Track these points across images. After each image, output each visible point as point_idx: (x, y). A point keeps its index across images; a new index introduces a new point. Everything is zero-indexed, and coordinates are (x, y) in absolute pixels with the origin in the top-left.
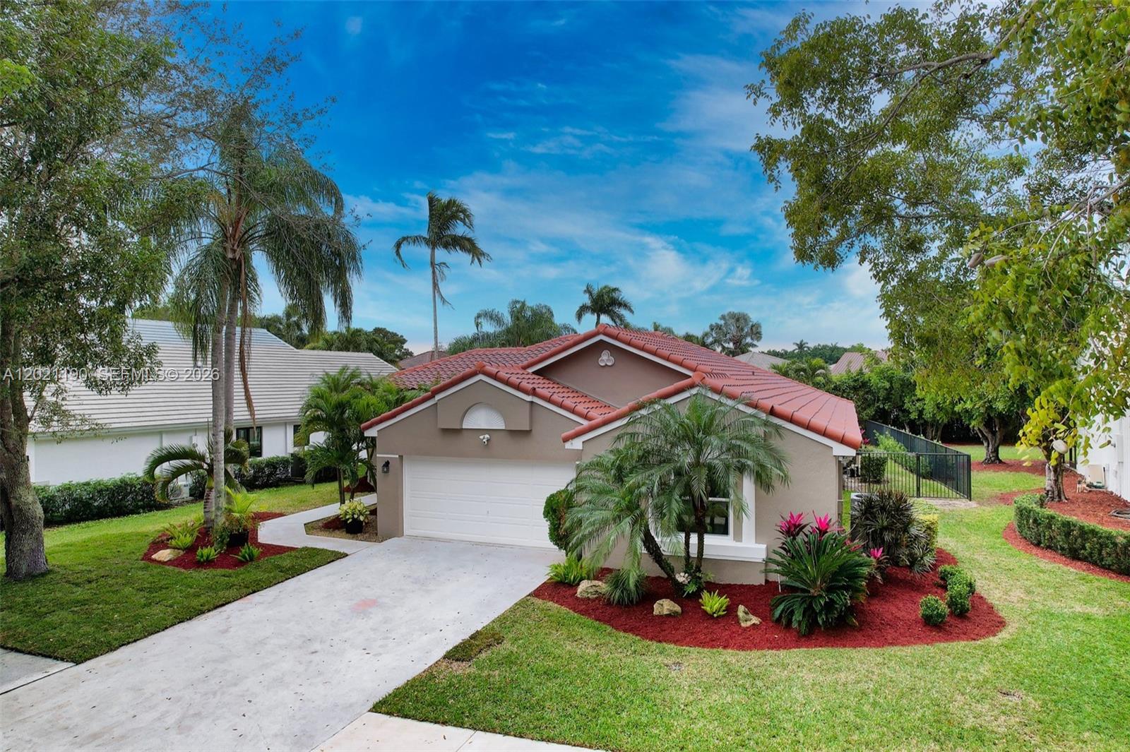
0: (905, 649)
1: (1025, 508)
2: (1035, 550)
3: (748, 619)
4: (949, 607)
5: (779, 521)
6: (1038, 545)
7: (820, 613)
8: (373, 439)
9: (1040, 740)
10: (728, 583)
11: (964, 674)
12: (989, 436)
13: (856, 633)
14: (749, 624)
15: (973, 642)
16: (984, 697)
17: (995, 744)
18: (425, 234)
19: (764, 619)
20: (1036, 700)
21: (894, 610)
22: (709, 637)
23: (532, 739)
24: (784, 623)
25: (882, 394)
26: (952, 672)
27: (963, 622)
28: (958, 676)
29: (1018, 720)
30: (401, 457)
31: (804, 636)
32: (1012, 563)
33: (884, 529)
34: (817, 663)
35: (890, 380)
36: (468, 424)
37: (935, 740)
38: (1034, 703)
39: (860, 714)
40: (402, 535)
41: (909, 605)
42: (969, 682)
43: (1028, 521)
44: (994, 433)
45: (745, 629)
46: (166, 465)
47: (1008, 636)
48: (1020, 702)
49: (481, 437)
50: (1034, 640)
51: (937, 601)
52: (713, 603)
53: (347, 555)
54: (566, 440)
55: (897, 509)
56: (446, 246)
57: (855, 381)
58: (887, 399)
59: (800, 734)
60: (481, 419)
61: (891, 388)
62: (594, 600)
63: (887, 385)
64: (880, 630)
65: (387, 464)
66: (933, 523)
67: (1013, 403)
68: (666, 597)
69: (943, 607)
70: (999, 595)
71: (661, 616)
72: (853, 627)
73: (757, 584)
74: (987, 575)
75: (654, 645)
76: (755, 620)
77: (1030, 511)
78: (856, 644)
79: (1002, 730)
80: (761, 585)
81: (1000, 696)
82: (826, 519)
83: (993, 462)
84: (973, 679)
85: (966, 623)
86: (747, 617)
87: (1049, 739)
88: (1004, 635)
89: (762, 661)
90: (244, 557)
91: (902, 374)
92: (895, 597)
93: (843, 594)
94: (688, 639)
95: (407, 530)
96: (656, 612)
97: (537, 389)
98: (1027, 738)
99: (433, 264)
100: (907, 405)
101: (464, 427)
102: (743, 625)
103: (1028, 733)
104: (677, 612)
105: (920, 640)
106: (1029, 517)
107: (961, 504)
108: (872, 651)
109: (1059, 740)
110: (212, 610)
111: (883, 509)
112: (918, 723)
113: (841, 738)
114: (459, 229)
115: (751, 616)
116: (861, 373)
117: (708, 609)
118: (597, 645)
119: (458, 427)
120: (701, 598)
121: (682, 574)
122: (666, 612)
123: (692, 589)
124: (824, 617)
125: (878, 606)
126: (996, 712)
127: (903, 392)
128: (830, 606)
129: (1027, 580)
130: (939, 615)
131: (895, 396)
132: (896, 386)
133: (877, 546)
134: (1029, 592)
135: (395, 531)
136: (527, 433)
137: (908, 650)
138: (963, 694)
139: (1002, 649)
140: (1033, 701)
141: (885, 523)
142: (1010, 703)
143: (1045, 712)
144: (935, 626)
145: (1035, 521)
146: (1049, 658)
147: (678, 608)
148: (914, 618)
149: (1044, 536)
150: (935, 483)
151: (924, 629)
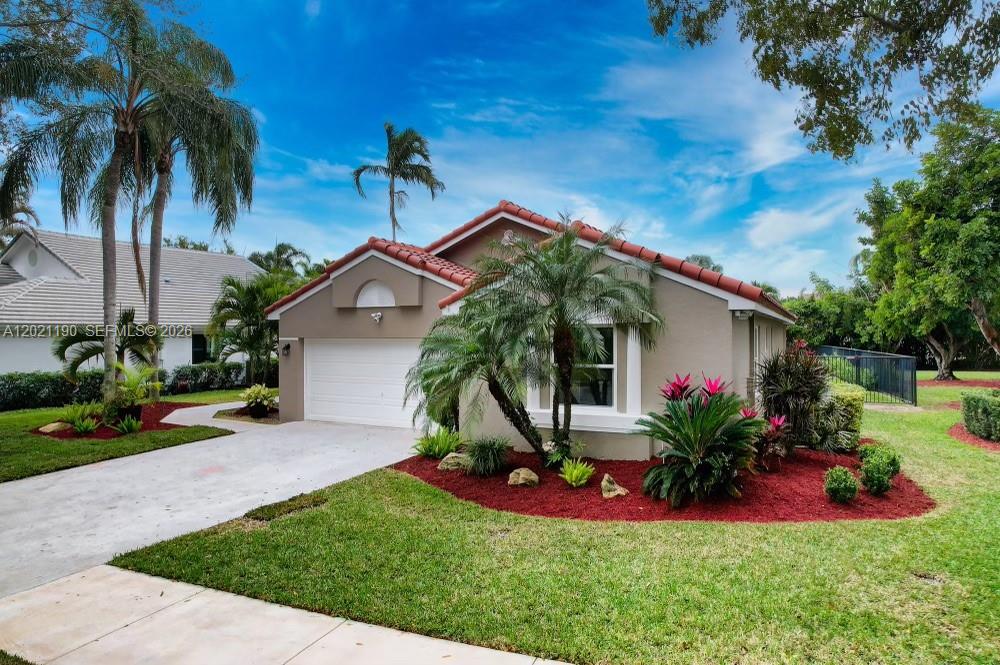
0: (797, 524)
1: (973, 399)
2: (984, 443)
3: (611, 489)
4: (864, 484)
5: (665, 386)
6: (988, 438)
7: (692, 478)
8: (276, 322)
9: (962, 633)
10: (610, 458)
11: (867, 552)
12: (942, 351)
13: (740, 508)
14: (612, 494)
15: (890, 521)
16: (891, 578)
17: (893, 635)
18: (385, 164)
19: (632, 491)
20: (963, 584)
21: (794, 485)
22: (560, 507)
23: (266, 600)
24: (652, 495)
25: (833, 319)
26: (852, 549)
27: (880, 501)
28: (860, 553)
29: (933, 606)
30: (302, 340)
31: (675, 508)
32: (956, 452)
33: (787, 393)
34: (679, 535)
35: (841, 305)
36: (363, 302)
37: (805, 626)
38: (960, 588)
39: (710, 592)
40: (302, 419)
41: (816, 483)
42: (872, 560)
43: (976, 412)
44: (947, 349)
45: (606, 500)
46: (76, 346)
47: (936, 516)
48: (939, 585)
49: (373, 315)
50: (970, 522)
51: (846, 473)
52: (574, 472)
53: (234, 433)
54: (442, 306)
55: (806, 372)
56: (405, 176)
57: (806, 307)
58: (838, 325)
59: (616, 612)
60: (375, 298)
61: (842, 313)
62: (452, 472)
63: (838, 310)
64: (771, 505)
65: (288, 347)
66: (855, 400)
67: (963, 293)
68: (524, 466)
69: (855, 480)
70: (932, 479)
71: (514, 486)
72: (737, 501)
73: (641, 459)
74: (921, 461)
75: (490, 512)
76: (621, 491)
77: (979, 400)
78: (735, 517)
79: (910, 618)
80: (646, 461)
81: (913, 578)
82: (716, 382)
83: (945, 379)
84: (879, 557)
85: (885, 502)
86: (612, 486)
87: (976, 632)
88: (932, 515)
89: (609, 532)
90: (123, 429)
91: (853, 299)
92: (801, 474)
93: (720, 456)
94: (534, 509)
95: (308, 415)
96: (511, 482)
97: (428, 262)
98: (944, 629)
99: (392, 193)
100: (858, 329)
101: (358, 306)
102: (606, 495)
103: (946, 623)
104: (533, 482)
105: (819, 516)
106: (977, 407)
107: (906, 409)
108: (754, 525)
109: (992, 634)
110: (52, 471)
111: (787, 372)
112: (787, 605)
113: (671, 619)
114: (416, 160)
115: (616, 486)
116: (812, 300)
117: (567, 477)
118: (424, 511)
119: (351, 306)
120: (562, 466)
121: (549, 443)
122: (521, 481)
123: (556, 458)
124: (696, 483)
125: (774, 481)
126: (903, 597)
127: (853, 317)
128: (704, 470)
129: (970, 467)
130: (848, 489)
131: (846, 322)
132: (847, 311)
133: (779, 412)
134: (970, 476)
135: (297, 415)
136: (417, 309)
137: (802, 525)
138: (860, 574)
139: (925, 528)
140: (960, 586)
141: (789, 388)
142: (926, 587)
143: (975, 598)
144: (842, 502)
145: (985, 411)
146: (988, 539)
147: (534, 477)
148: (818, 494)
149: (995, 427)
150: (881, 394)
151: (829, 506)
